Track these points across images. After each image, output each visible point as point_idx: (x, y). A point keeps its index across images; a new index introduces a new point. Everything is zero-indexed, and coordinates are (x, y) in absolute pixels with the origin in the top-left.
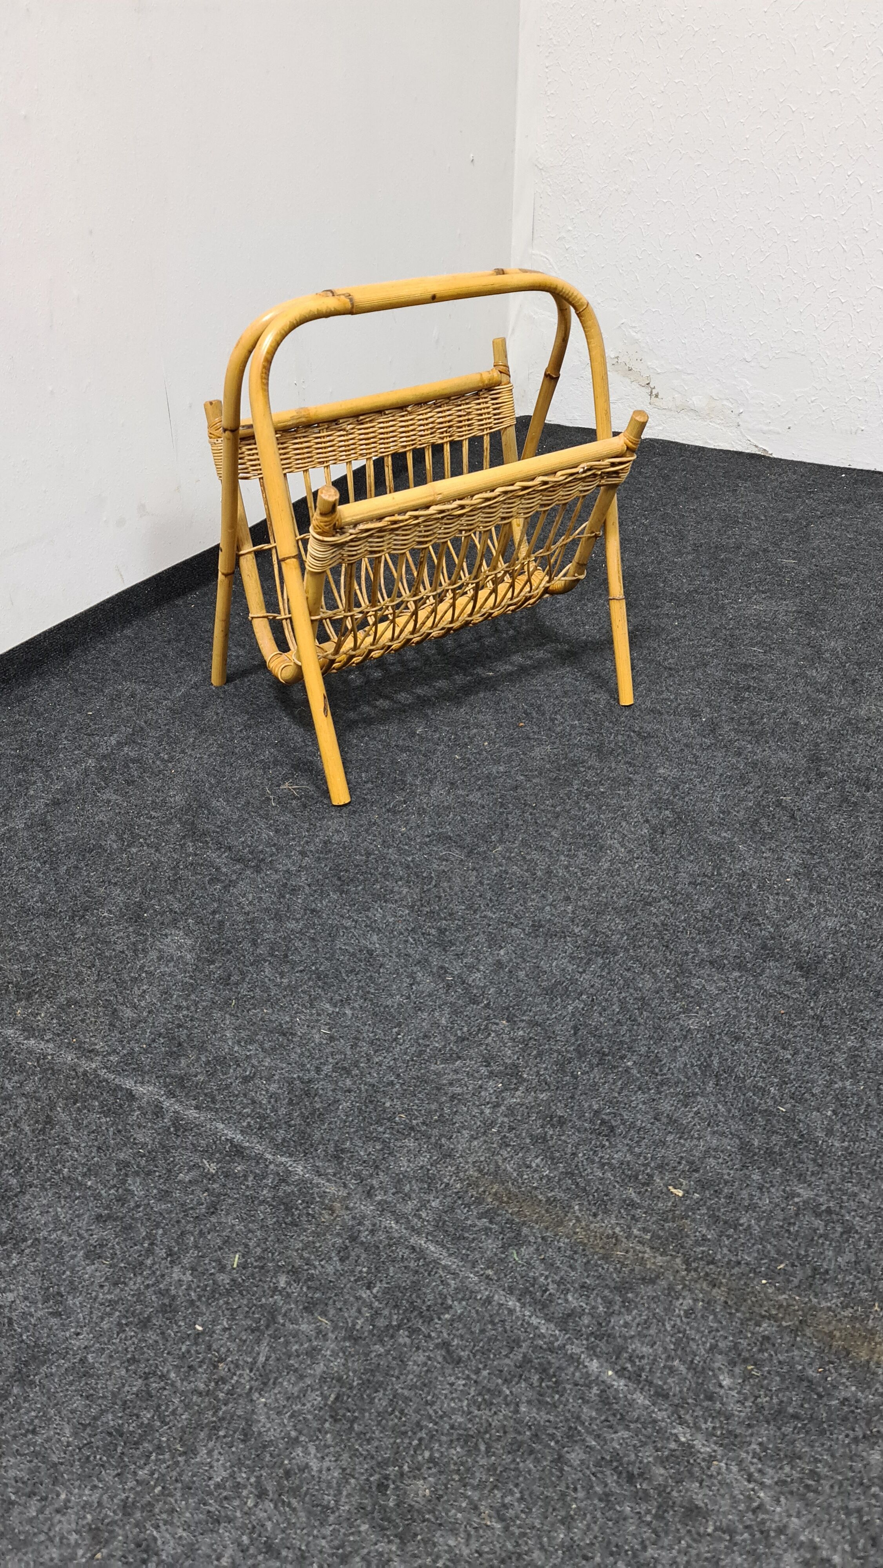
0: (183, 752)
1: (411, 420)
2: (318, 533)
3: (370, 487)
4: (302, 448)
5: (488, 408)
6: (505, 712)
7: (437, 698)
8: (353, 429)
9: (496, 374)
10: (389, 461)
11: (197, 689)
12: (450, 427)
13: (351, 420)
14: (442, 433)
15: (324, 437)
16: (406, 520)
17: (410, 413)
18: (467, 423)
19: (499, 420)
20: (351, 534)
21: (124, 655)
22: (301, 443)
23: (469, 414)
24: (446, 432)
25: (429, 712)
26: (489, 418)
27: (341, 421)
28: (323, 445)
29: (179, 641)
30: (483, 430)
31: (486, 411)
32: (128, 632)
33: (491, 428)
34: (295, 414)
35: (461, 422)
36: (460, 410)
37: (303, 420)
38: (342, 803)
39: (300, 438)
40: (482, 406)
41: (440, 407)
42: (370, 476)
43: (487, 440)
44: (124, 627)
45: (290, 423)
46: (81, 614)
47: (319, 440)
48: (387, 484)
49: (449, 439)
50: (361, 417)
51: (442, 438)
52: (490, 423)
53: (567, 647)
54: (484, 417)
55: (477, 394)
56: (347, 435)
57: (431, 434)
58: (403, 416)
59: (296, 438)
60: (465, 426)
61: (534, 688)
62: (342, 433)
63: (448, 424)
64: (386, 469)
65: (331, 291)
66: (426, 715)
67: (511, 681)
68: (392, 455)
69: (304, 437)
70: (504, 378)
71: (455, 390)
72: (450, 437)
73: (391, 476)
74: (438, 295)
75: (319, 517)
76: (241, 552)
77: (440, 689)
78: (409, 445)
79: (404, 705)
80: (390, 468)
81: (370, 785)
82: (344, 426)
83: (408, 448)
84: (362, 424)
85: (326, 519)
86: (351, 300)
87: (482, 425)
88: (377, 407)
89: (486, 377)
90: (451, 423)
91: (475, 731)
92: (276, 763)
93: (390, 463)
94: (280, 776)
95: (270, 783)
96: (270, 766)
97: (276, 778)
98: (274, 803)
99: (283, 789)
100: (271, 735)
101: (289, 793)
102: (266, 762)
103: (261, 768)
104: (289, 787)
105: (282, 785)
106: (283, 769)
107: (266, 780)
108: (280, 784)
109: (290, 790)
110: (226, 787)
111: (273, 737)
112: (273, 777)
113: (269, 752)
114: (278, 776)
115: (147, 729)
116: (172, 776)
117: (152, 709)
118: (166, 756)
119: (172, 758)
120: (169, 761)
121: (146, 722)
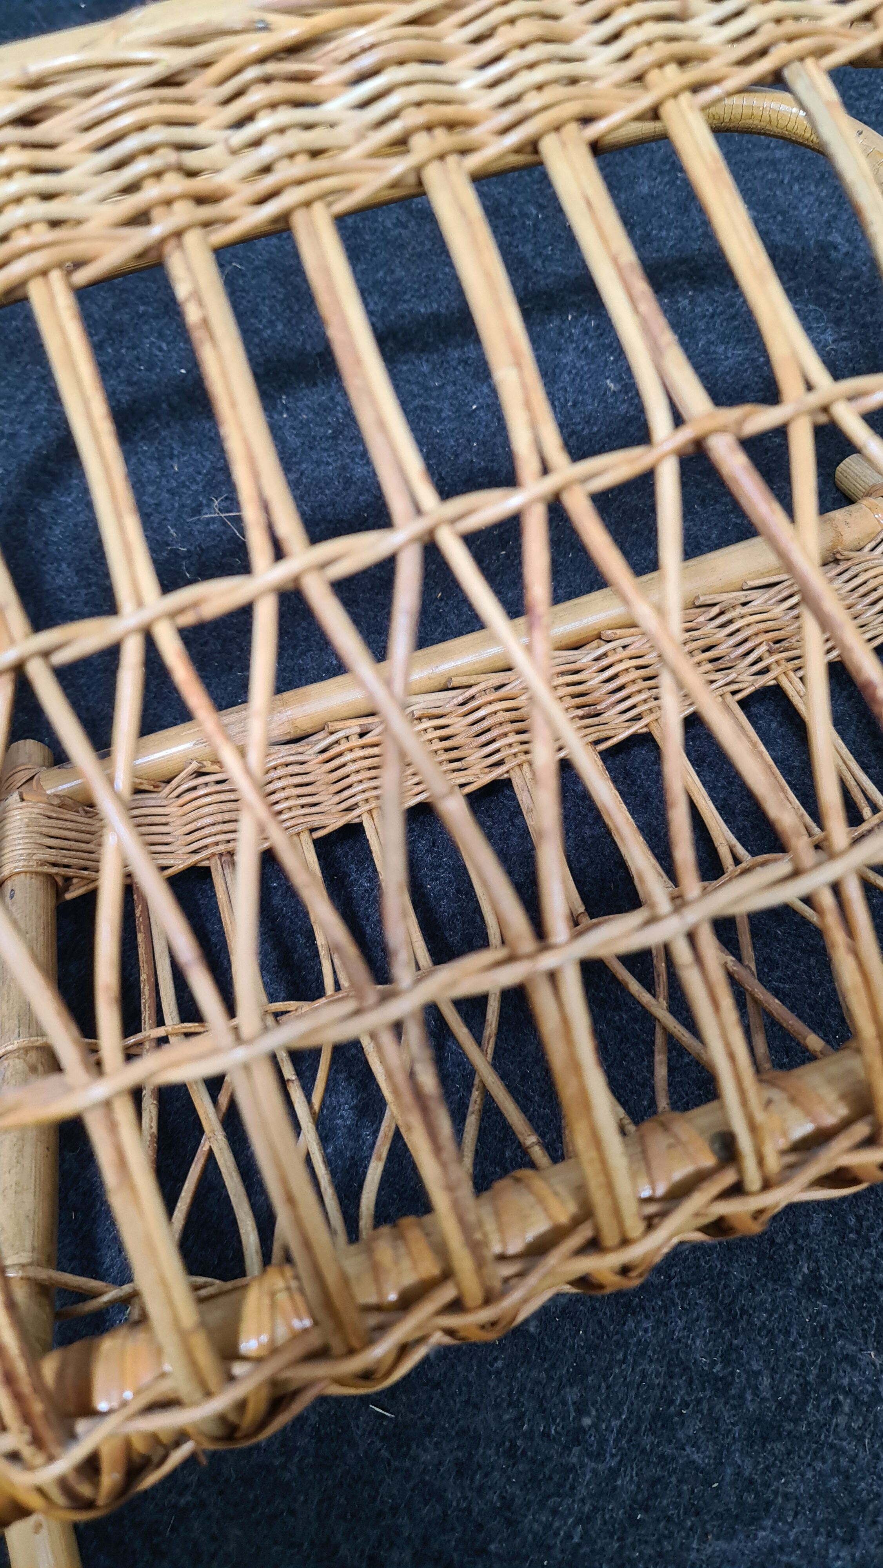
94: (199, 478)
95: (177, 505)
96: (172, 448)
97: (188, 488)
98: (192, 569)
99: (208, 522)
100: (169, 351)
101: (224, 532)
102: (164, 439)
103: (152, 458)
104: (222, 515)
105: (205, 510)
106: (203, 456)
107: (167, 495)
108: (201, 505)
109: (224, 524)
110: (75, 525)
111: (174, 360)
112: (184, 485)
113: (169, 405)
114: (195, 480)
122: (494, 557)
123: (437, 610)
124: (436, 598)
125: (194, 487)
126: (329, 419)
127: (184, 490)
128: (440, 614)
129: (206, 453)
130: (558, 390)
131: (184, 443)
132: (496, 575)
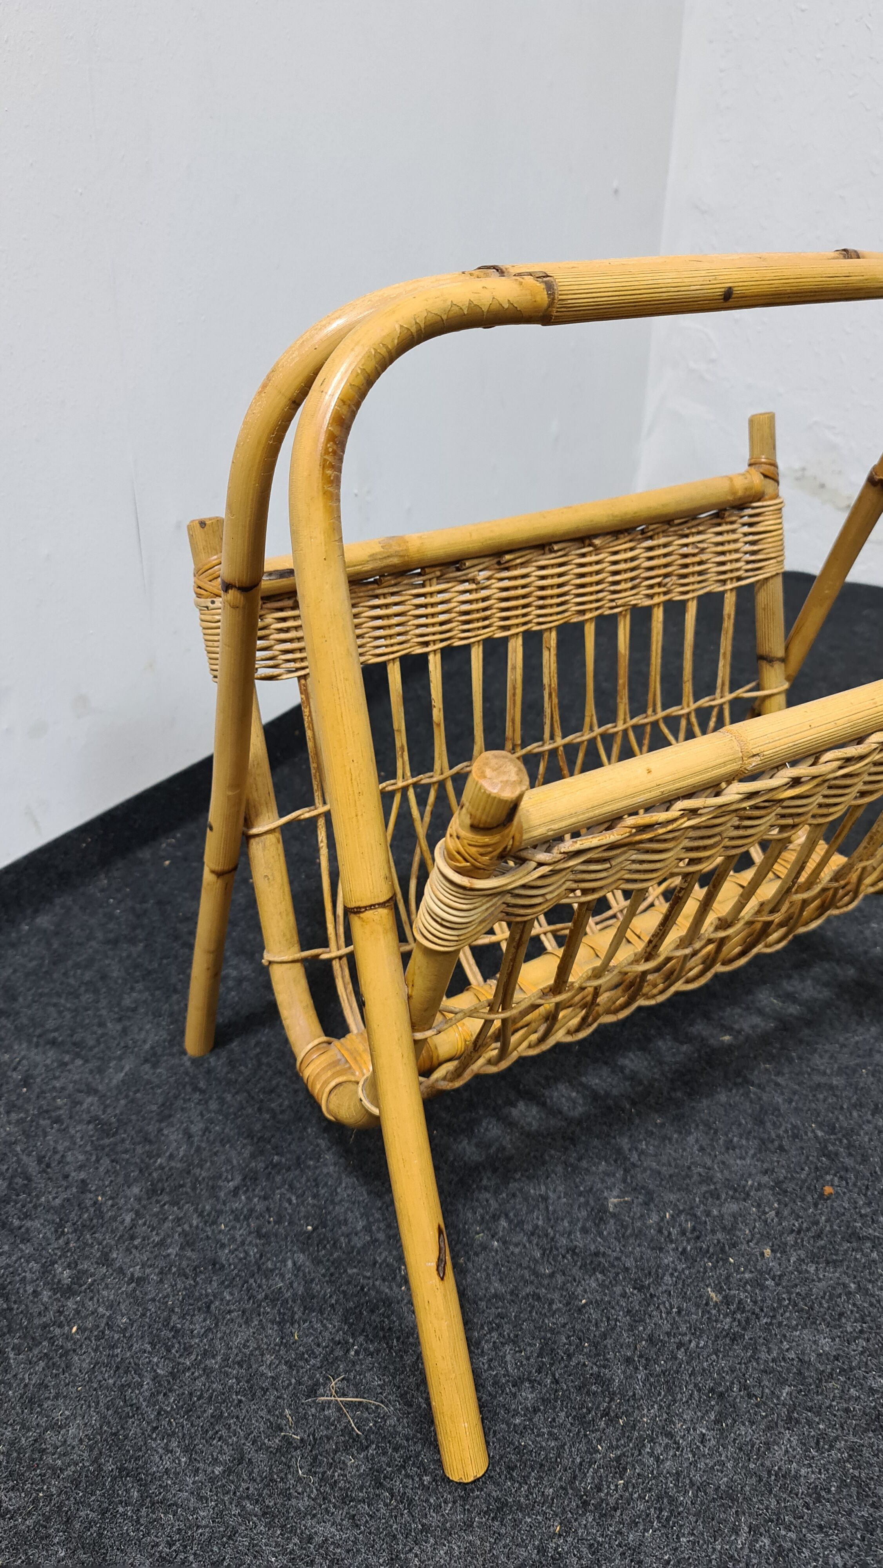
0: (105, 1260)
1: (597, 563)
2: (459, 871)
3: (514, 688)
4: (388, 617)
5: (735, 541)
6: (781, 1148)
7: (634, 1103)
8: (488, 579)
9: (756, 480)
10: (552, 640)
11: (155, 1066)
12: (666, 576)
13: (487, 562)
14: (651, 587)
15: (431, 594)
16: (675, 820)
17: (597, 550)
18: (697, 568)
19: (756, 563)
20: (540, 864)
21: (27, 975)
22: (387, 606)
23: (702, 550)
24: (659, 585)
25: (625, 1143)
26: (737, 560)
27: (468, 564)
28: (430, 610)
29: (133, 941)
30: (724, 582)
31: (732, 546)
32: (44, 921)
33: (739, 579)
34: (377, 549)
35: (686, 566)
36: (686, 545)
37: (395, 560)
38: (471, 1479)
39: (384, 595)
40: (725, 537)
41: (651, 538)
42: (514, 668)
43: (730, 601)
44: (36, 911)
45: (368, 567)
47: (422, 600)
48: (546, 681)
49: (663, 598)
50: (508, 557)
51: (651, 596)
52: (738, 570)
53: (852, 972)
54: (728, 557)
55: (717, 515)
56: (476, 590)
57: (632, 588)
58: (583, 555)
59: (377, 597)
60: (693, 574)
61: (823, 1080)
62: (466, 586)
63: (663, 571)
64: (546, 653)
65: (494, 267)
66: (619, 1151)
67: (771, 1058)
68: (558, 628)
69: (393, 594)
70: (769, 485)
71: (685, 506)
72: (665, 593)
73: (554, 666)
74: (737, 291)
75: (466, 834)
76: (254, 831)
77: (633, 1077)
78: (591, 610)
79: (569, 1121)
80: (553, 651)
81: (528, 1396)
82: (473, 573)
83: (588, 616)
84: (507, 569)
85: (487, 840)
86: (550, 287)
87: (724, 573)
88: (537, 538)
89: (740, 485)
90: (669, 569)
91: (734, 1207)
92: (309, 1302)
93: (553, 643)
95: (293, 1381)
96: (294, 1313)
97: (307, 1361)
99: (323, 1407)
100: (297, 1203)
101: (339, 1419)
102: (287, 1299)
103: (273, 1322)
104: (339, 1399)
105: (322, 1389)
106: (324, 1326)
107: (284, 1367)
108: (317, 1384)
109: (339, 1409)
110: (191, 1394)
111: (302, 1214)
112: (301, 1355)
113: (294, 1264)
114: (313, 1353)
115: (39, 1182)
116: (69, 1345)
117: (58, 1120)
118: (66, 1273)
119: (78, 1278)
120: (69, 1291)
121: (40, 1160)
122: (613, 1487)
123: (556, 1549)
124: (555, 1534)
125: (312, 1362)
127: (301, 1363)
128: (559, 1553)
129: (326, 1321)
130: (662, 1293)
131: (305, 1308)
132: (615, 1510)
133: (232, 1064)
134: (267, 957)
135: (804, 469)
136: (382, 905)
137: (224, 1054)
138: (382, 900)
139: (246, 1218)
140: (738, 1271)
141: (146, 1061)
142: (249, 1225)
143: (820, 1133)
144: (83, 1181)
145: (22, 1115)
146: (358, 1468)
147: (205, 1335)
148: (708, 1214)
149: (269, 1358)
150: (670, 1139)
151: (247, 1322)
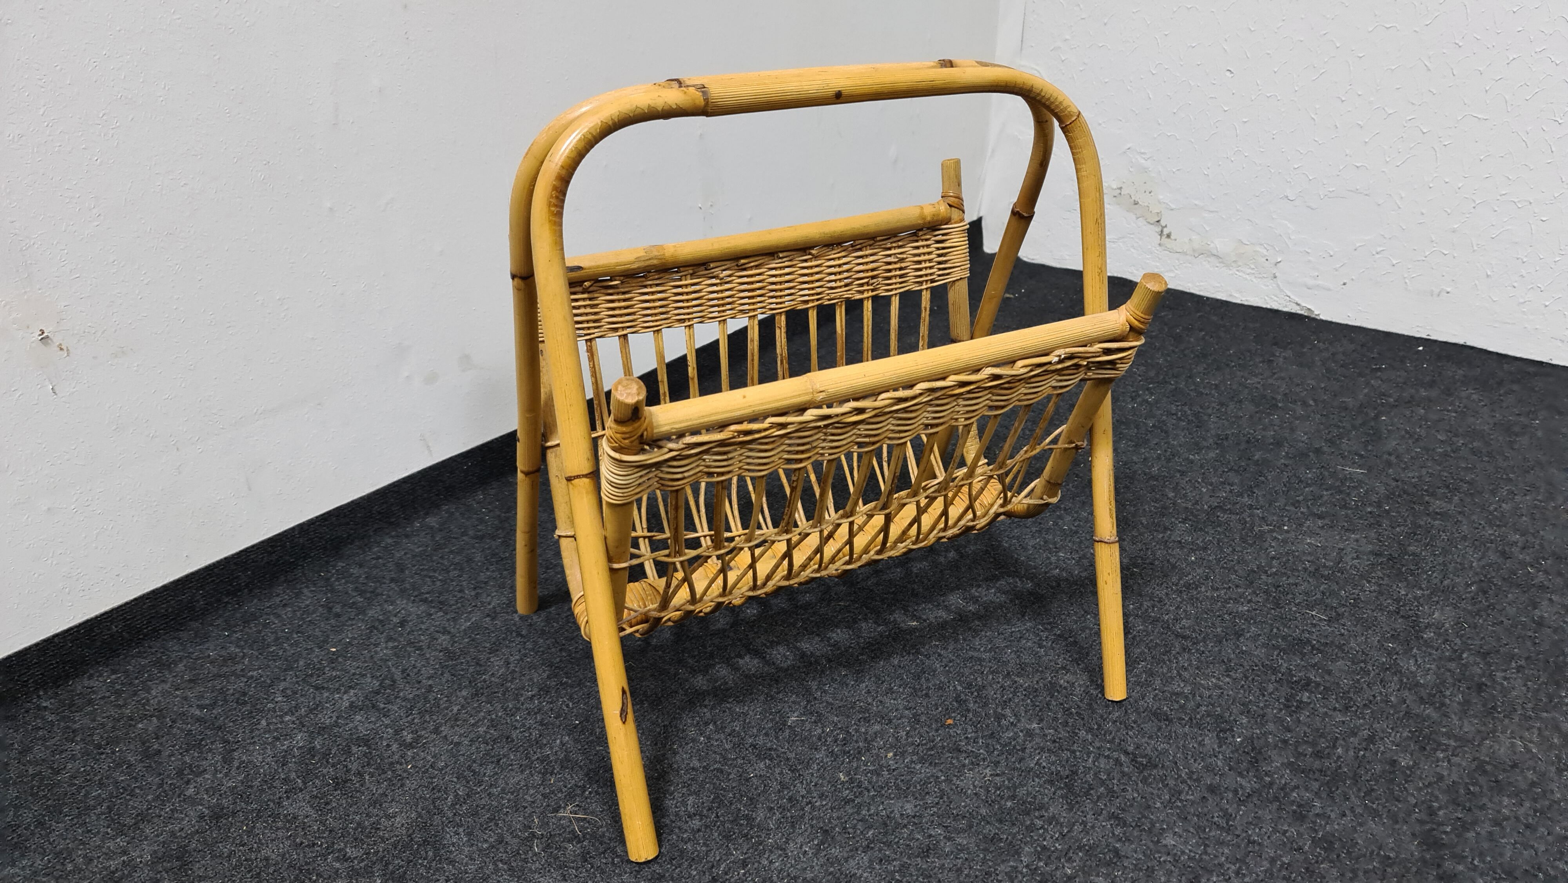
0: (436, 731)
1: (817, 266)
2: (614, 449)
3: (753, 355)
4: (654, 301)
5: (929, 253)
6: (927, 695)
7: (829, 661)
8: (730, 276)
9: (943, 209)
10: (782, 321)
11: (493, 619)
12: (873, 277)
13: (729, 264)
14: (862, 285)
15: (686, 286)
16: (766, 430)
17: (816, 257)
18: (898, 273)
19: (945, 271)
20: (671, 450)
21: (414, 556)
22: (653, 293)
23: (902, 260)
24: (867, 284)
25: (814, 685)
26: (931, 268)
27: (712, 265)
28: (685, 297)
29: (493, 538)
30: (921, 283)
31: (927, 257)
32: (432, 521)
33: (933, 281)
34: (642, 254)
35: (890, 271)
36: (890, 256)
37: (655, 262)
38: (643, 860)
39: (651, 286)
40: (921, 251)
41: (860, 250)
42: (752, 341)
43: (926, 297)
44: (427, 514)
45: (635, 266)
46: (362, 498)
47: (679, 290)
48: (778, 351)
49: (870, 294)
50: (743, 261)
51: (862, 292)
52: (931, 274)
53: (1030, 585)
54: (923, 265)
55: (915, 234)
56: (721, 284)
57: (846, 285)
58: (806, 261)
59: (645, 287)
60: (895, 276)
61: (976, 654)
62: (714, 281)
63: (870, 274)
64: (778, 331)
65: (677, 80)
66: (808, 691)
67: (942, 638)
68: (788, 313)
69: (657, 285)
70: (955, 214)
71: (883, 227)
72: (873, 290)
73: (784, 340)
74: (844, 93)
75: (614, 426)
76: (549, 444)
77: (835, 645)
78: (813, 301)
79: (779, 669)
80: (784, 330)
81: (696, 823)
82: (717, 271)
83: (811, 305)
84: (745, 269)
85: (624, 429)
86: (704, 93)
87: (921, 276)
88: (769, 248)
89: (929, 212)
90: (875, 273)
91: (877, 727)
92: (566, 763)
93: (783, 323)
94: (564, 790)
95: (544, 805)
96: (554, 769)
97: (556, 795)
98: (540, 846)
99: (560, 819)
100: (573, 708)
101: (568, 826)
102: (551, 762)
103: (539, 773)
104: (571, 816)
105: (562, 811)
106: (572, 777)
107: (540, 797)
108: (560, 807)
109: (571, 821)
110: (477, 806)
111: (574, 714)
112: (553, 792)
113: (561, 742)
114: (561, 791)
115: (401, 684)
116: (405, 775)
117: (420, 649)
118: (410, 736)
119: (416, 740)
120: (410, 746)
121: (403, 671)
125: (559, 796)
126: (658, 767)
127: (552, 796)
129: (574, 775)
130: (807, 774)
131: (562, 767)
133: (548, 620)
134: (558, 532)
135: (1121, 188)
136: (585, 476)
137: (543, 614)
138: (585, 472)
139: (536, 714)
140: (866, 765)
141: (488, 616)
142: (536, 718)
143: (959, 688)
144: (430, 685)
145: (396, 644)
146: (574, 851)
147: (493, 776)
148: (857, 731)
149: (532, 792)
150: (847, 685)
151: (522, 772)
